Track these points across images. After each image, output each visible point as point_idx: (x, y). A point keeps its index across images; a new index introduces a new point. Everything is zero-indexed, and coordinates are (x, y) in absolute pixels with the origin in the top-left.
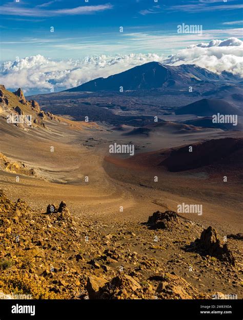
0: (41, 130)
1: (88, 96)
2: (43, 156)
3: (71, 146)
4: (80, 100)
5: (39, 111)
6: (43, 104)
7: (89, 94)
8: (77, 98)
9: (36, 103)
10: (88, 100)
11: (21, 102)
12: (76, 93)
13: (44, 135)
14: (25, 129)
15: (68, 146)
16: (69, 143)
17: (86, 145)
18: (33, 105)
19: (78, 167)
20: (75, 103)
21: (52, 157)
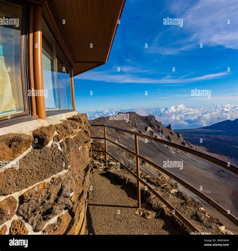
0: (183, 154)
1: (219, 133)
2: (184, 175)
3: (205, 172)
4: (213, 136)
5: (182, 141)
6: (185, 136)
7: (219, 132)
8: (210, 135)
9: (180, 135)
10: (220, 137)
11: (171, 133)
12: (209, 130)
13: (185, 159)
14: (173, 152)
15: (203, 171)
16: (204, 170)
17: (217, 175)
18: (178, 136)
19: (210, 193)
20: (208, 138)
21: (191, 178)
